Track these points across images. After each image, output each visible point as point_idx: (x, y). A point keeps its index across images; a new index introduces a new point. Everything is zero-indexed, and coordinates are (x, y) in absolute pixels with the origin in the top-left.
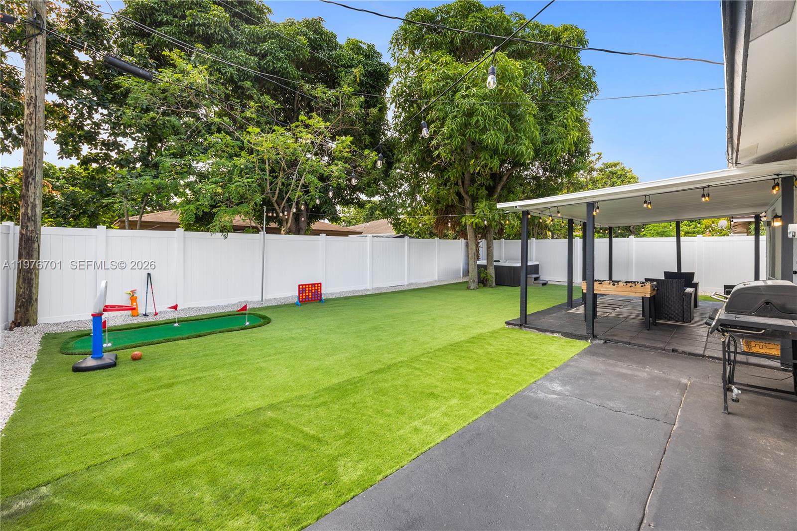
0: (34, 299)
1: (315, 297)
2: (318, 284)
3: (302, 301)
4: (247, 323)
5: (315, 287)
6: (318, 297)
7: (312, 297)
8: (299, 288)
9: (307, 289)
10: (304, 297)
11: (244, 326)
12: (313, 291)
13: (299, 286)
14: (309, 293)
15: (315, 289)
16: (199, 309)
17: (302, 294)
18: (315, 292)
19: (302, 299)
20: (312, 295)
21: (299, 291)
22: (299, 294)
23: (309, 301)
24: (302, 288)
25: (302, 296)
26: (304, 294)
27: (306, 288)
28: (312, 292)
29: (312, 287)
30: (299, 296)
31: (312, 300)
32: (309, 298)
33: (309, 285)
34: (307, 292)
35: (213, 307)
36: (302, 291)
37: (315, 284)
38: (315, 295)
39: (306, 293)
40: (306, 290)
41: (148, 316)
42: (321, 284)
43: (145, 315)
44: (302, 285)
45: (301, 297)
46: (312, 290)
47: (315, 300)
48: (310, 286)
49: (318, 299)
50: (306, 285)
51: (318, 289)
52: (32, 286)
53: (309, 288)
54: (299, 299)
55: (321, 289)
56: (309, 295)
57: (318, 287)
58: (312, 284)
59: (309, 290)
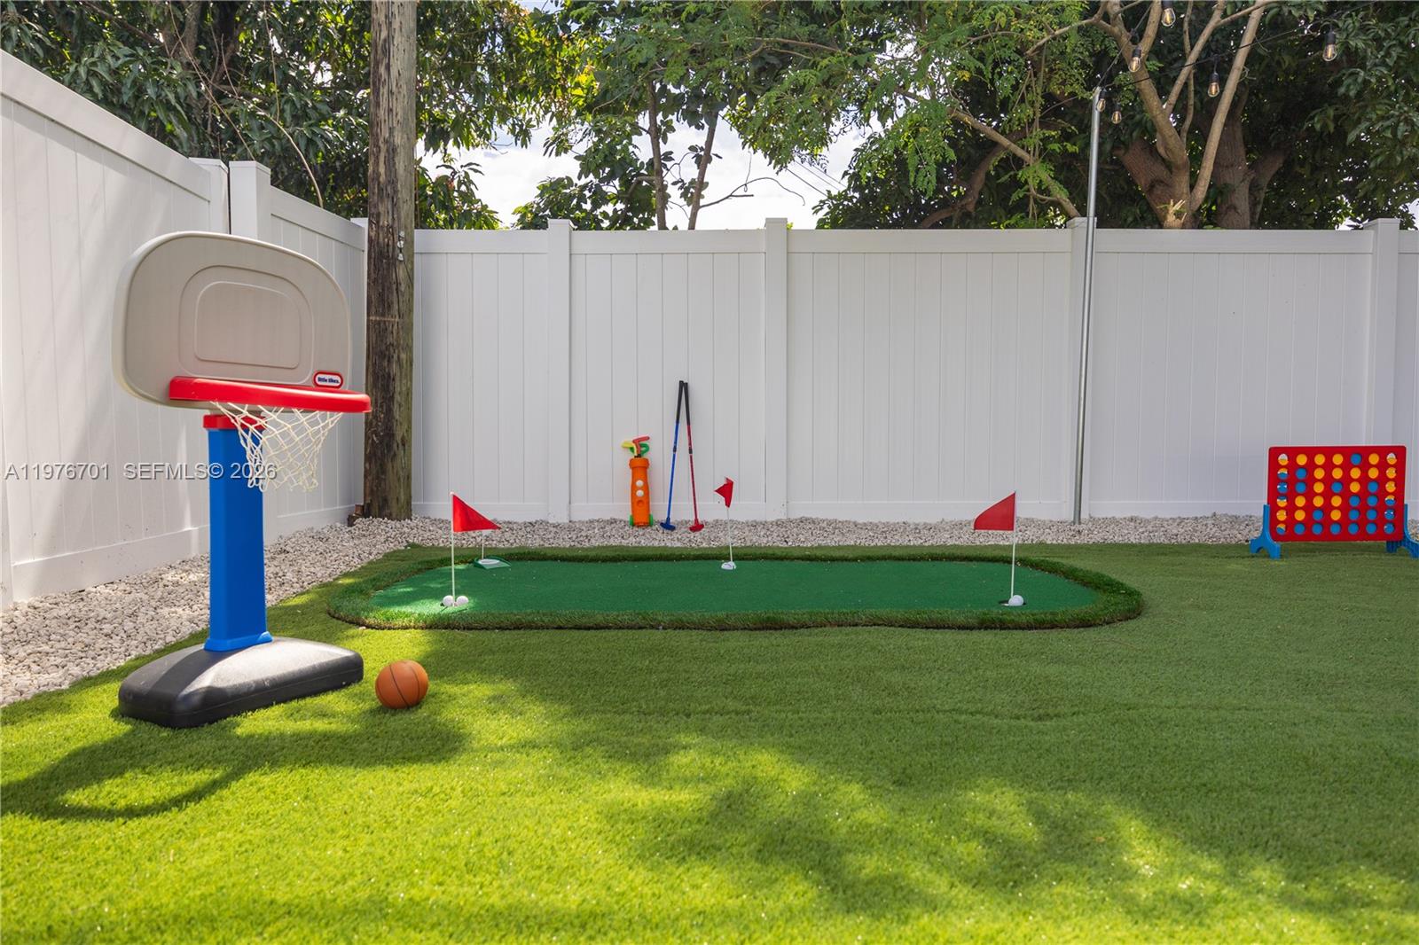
0: (398, 438)
1: (1362, 523)
2: (1382, 451)
3: (1290, 536)
4: (1016, 600)
5: (1365, 466)
6: (1380, 522)
7: (1344, 522)
8: (1274, 465)
9: (1319, 474)
10: (1300, 515)
11: (995, 612)
12: (1355, 488)
13: (1274, 453)
14: (1327, 495)
15: (1364, 480)
16: (835, 526)
17: (1291, 497)
18: (1363, 494)
19: (1291, 521)
20: (1344, 509)
21: (1273, 479)
22: (1273, 494)
23: (1326, 536)
24: (1292, 466)
25: (1291, 509)
26: (1300, 501)
27: (1311, 466)
28: (1346, 494)
29: (1346, 467)
30: (1272, 508)
31: (1344, 536)
32: (1327, 522)
33: (1329, 452)
34: (1319, 488)
35: (887, 525)
36: (1292, 481)
37: (1365, 451)
38: (1363, 508)
39: (1310, 495)
40: (1311, 481)
41: (672, 528)
42: (1400, 452)
43: (667, 526)
44: (1292, 452)
45: (1282, 516)
46: (1347, 480)
47: (1363, 535)
48: (1338, 459)
49: (1380, 535)
50: (1311, 452)
51: (1382, 479)
52: (392, 398)
53: (1328, 466)
54: (1272, 521)
55: (1400, 481)
56: (1327, 508)
57: (1383, 466)
58: (1346, 451)
59: (1328, 480)
